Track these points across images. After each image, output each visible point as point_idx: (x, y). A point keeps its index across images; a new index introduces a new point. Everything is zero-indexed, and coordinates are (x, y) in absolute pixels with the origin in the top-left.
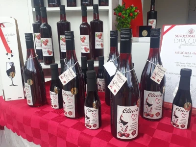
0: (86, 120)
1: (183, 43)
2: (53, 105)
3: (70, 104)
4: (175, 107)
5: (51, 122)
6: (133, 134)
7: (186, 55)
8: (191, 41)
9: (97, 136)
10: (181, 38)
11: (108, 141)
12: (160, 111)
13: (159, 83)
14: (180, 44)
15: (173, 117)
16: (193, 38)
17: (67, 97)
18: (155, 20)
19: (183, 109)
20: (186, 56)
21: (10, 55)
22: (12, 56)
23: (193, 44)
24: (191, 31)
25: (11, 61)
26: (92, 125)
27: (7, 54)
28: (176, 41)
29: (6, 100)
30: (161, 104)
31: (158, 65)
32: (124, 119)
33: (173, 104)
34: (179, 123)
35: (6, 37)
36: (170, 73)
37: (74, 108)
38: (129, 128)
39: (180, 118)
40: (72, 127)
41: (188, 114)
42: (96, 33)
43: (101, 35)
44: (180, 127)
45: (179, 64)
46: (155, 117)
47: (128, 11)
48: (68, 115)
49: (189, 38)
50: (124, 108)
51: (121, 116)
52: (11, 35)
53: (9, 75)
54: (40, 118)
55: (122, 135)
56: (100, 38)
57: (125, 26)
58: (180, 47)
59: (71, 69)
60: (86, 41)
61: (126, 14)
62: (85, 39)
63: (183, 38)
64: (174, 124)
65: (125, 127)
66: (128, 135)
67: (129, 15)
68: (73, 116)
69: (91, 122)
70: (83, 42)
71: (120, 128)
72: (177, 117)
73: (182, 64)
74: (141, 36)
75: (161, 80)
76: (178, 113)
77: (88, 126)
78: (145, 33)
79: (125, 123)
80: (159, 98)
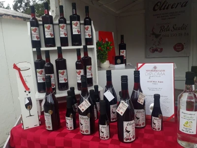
0: (101, 134)
1: (152, 75)
2: (69, 127)
3: (86, 125)
4: (153, 118)
6: (133, 138)
9: (111, 143)
12: (144, 122)
13: (142, 104)
14: (150, 76)
15: (153, 124)
16: (157, 72)
17: (84, 120)
18: (125, 51)
19: (158, 118)
20: (154, 84)
21: (27, 92)
22: (29, 92)
23: (157, 76)
24: (155, 68)
25: (28, 96)
26: (105, 137)
27: (25, 91)
28: (147, 74)
29: (25, 129)
30: (144, 117)
31: (141, 93)
32: (128, 129)
33: (152, 116)
34: (157, 127)
35: (24, 78)
37: (89, 127)
38: (131, 134)
39: (157, 125)
41: (161, 121)
42: (87, 66)
43: (91, 68)
44: (157, 130)
45: (151, 89)
46: (142, 126)
47: (105, 45)
48: (85, 133)
49: (155, 72)
50: (128, 122)
51: (126, 128)
52: (28, 76)
53: (27, 108)
54: (63, 138)
55: (127, 139)
56: (90, 70)
58: (150, 78)
59: (86, 100)
60: (81, 74)
61: (104, 48)
62: (80, 72)
63: (151, 72)
64: (154, 129)
66: (131, 139)
67: (107, 49)
68: (89, 133)
69: (105, 135)
70: (79, 74)
71: (125, 135)
72: (155, 124)
74: (116, 64)
75: (143, 102)
76: (155, 122)
77: (102, 138)
78: (119, 61)
79: (128, 132)
80: (143, 113)
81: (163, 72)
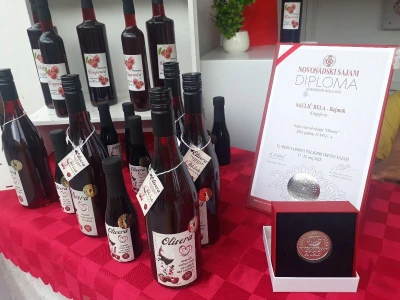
0: (111, 247)
1: (313, 85)
2: (64, 206)
3: (85, 213)
5: (54, 243)
6: (185, 278)
7: (316, 111)
8: (328, 82)
9: (125, 278)
10: (309, 74)
11: (142, 289)
14: (307, 86)
16: (331, 76)
18: (298, 5)
20: (316, 114)
23: (330, 89)
24: (329, 61)
26: (121, 255)
28: (300, 79)
32: (166, 255)
36: (283, 147)
37: (93, 220)
38: (177, 269)
40: (87, 256)
42: (159, 46)
43: (170, 51)
45: (302, 129)
48: (84, 231)
49: (325, 75)
50: (164, 236)
51: (160, 250)
55: (165, 280)
56: (168, 57)
57: (230, 21)
58: (306, 94)
59: (79, 150)
60: (134, 67)
62: (132, 62)
63: (314, 74)
65: (168, 267)
66: (176, 280)
68: (94, 232)
69: (118, 250)
70: (130, 68)
71: (161, 268)
73: (307, 131)
77: (114, 255)
81: (350, 79)
